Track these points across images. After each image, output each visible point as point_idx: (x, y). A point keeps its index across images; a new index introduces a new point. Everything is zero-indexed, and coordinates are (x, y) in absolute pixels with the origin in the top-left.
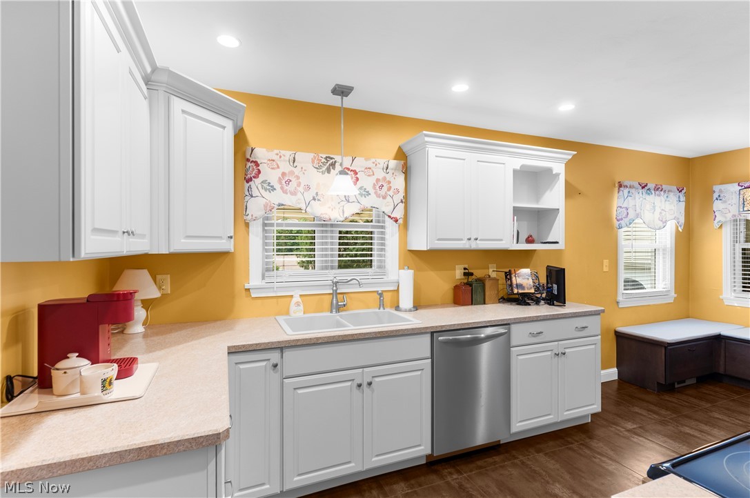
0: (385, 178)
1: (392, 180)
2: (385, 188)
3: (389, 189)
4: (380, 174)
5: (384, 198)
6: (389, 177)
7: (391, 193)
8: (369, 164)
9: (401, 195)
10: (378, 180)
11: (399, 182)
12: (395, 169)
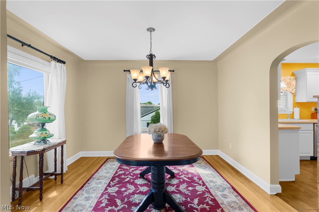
0: (290, 82)
1: (292, 82)
2: (290, 85)
3: (291, 85)
4: (288, 81)
5: (289, 87)
6: (291, 81)
7: (291, 86)
8: (285, 78)
9: (294, 86)
10: (287, 83)
11: (294, 83)
12: (293, 79)
